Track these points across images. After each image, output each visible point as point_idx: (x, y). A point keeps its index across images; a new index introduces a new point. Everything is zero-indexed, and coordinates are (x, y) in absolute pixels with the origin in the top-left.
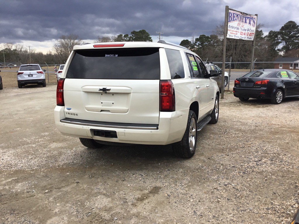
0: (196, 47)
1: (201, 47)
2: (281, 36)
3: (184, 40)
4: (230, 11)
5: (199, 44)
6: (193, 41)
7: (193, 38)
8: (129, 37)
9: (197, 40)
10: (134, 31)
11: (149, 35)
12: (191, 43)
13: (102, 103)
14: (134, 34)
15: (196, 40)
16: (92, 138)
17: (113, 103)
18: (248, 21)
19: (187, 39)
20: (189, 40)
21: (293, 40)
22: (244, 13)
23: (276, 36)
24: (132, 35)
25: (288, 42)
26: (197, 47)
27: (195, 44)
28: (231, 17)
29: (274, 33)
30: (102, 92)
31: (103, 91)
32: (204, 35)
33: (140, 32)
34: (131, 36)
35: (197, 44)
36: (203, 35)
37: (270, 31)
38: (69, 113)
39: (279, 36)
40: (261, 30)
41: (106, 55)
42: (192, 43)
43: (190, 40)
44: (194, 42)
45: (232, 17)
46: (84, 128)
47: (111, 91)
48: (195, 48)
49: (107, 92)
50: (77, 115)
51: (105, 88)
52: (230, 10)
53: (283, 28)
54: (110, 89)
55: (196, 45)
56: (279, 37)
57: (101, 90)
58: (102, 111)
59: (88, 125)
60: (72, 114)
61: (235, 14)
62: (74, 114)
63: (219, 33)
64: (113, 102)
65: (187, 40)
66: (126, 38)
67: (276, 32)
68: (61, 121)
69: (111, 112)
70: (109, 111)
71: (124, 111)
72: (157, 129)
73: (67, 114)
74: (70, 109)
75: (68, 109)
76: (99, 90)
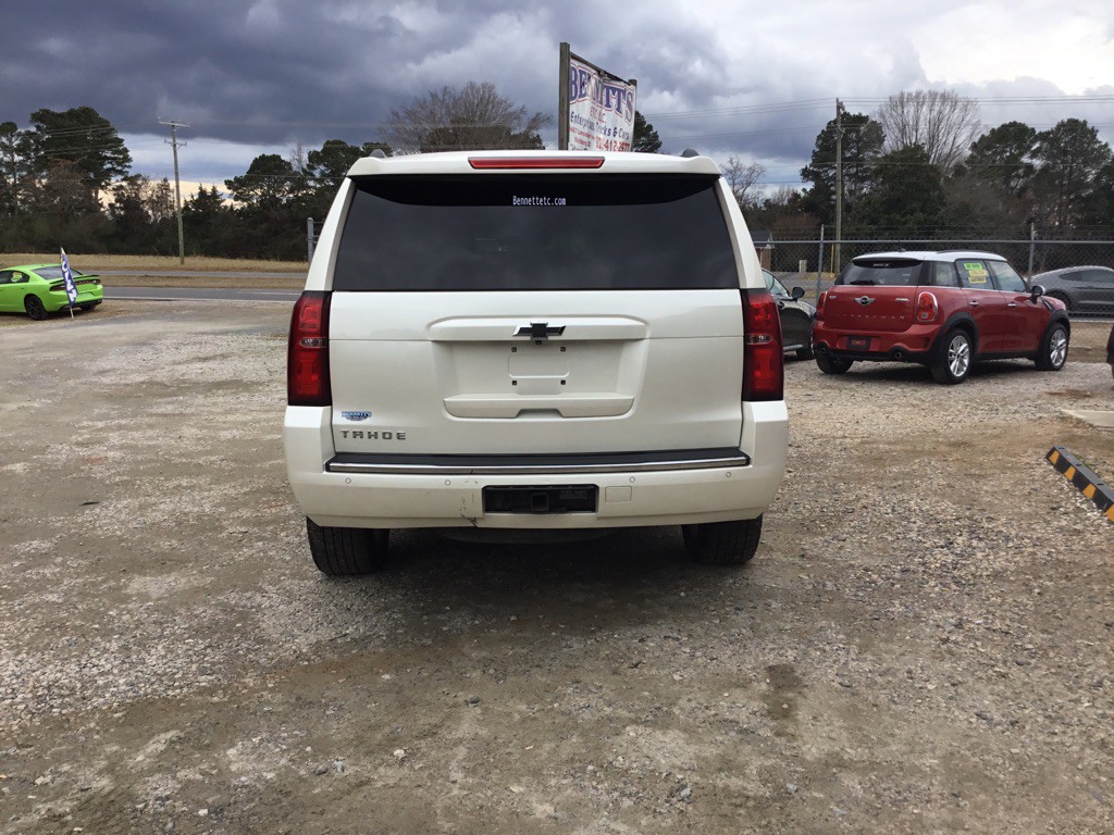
0: (311, 183)
1: (332, 184)
3: (263, 157)
4: (574, 64)
5: (322, 173)
6: (300, 161)
7: (300, 150)
8: (19, 134)
9: (314, 157)
10: (47, 112)
11: (113, 129)
12: (291, 168)
13: (514, 382)
14: (43, 122)
15: (310, 158)
16: (471, 525)
17: (563, 382)
18: (614, 102)
19: (277, 153)
20: (283, 158)
22: (605, 72)
24: (38, 128)
26: (318, 186)
27: (308, 173)
28: (574, 83)
30: (528, 338)
31: (534, 336)
32: (341, 143)
33: (72, 114)
34: (33, 129)
35: (317, 174)
36: (335, 142)
38: (358, 434)
40: (538, 136)
41: (516, 201)
42: (295, 168)
43: (285, 157)
44: (305, 167)
45: (578, 83)
46: (452, 487)
47: (565, 336)
48: (310, 187)
49: (551, 338)
50: (400, 436)
51: (544, 325)
52: (572, 61)
54: (563, 328)
55: (312, 175)
57: (523, 331)
58: (523, 412)
59: (472, 473)
60: (373, 435)
61: (585, 73)
62: (387, 436)
63: (405, 136)
64: (563, 377)
65: (276, 158)
66: (6, 136)
68: (328, 468)
69: (562, 416)
70: (555, 412)
71: (619, 408)
72: (748, 462)
73: (350, 435)
74: (366, 416)
75: (353, 417)
76: (516, 333)
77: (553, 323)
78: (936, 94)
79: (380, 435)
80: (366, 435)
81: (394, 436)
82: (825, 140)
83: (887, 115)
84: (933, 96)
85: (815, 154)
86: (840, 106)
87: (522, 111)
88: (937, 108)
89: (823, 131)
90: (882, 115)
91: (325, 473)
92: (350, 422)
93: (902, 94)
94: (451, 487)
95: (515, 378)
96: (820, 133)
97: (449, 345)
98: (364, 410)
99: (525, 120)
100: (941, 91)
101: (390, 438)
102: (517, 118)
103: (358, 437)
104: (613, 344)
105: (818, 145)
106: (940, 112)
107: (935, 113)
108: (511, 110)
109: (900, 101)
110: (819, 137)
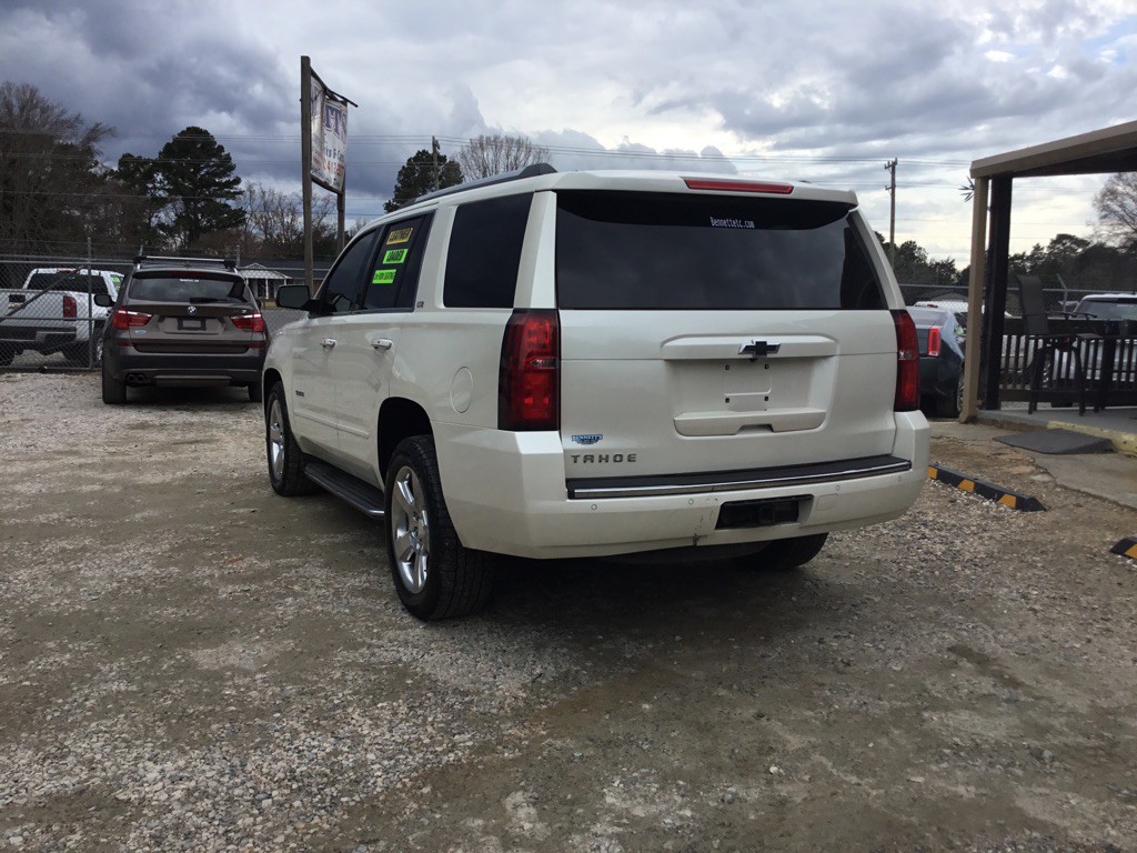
2: (166, 178)
4: (312, 79)
13: (727, 400)
17: (766, 398)
21: (211, 195)
23: (149, 177)
25: (192, 200)
29: (140, 162)
31: (757, 354)
37: (124, 156)
38: (589, 458)
39: (159, 177)
41: (714, 222)
47: (779, 354)
49: (768, 356)
50: (631, 459)
51: (765, 343)
52: (311, 76)
53: (169, 150)
54: (779, 346)
56: (161, 182)
57: (748, 349)
59: (713, 490)
60: (604, 459)
62: (618, 458)
64: (768, 393)
67: (147, 162)
68: (571, 496)
69: (773, 431)
70: (769, 427)
71: (815, 421)
72: (909, 466)
73: (580, 460)
74: (595, 439)
75: (583, 440)
76: (741, 350)
77: (771, 341)
78: (512, 140)
79: (611, 459)
80: (596, 459)
81: (625, 458)
82: (406, 176)
83: (469, 156)
84: (510, 141)
85: (397, 189)
86: (435, 145)
87: (77, 119)
88: (513, 153)
89: (403, 167)
90: (463, 156)
91: (568, 501)
92: (580, 446)
93: (481, 137)
94: (695, 506)
95: (728, 395)
96: (400, 169)
97: (679, 364)
98: (594, 433)
99: (82, 131)
100: (516, 138)
101: (621, 461)
102: (71, 126)
103: (589, 462)
104: (806, 361)
105: (399, 181)
106: (516, 159)
107: (512, 158)
108: (64, 117)
109: (481, 144)
110: (400, 173)
